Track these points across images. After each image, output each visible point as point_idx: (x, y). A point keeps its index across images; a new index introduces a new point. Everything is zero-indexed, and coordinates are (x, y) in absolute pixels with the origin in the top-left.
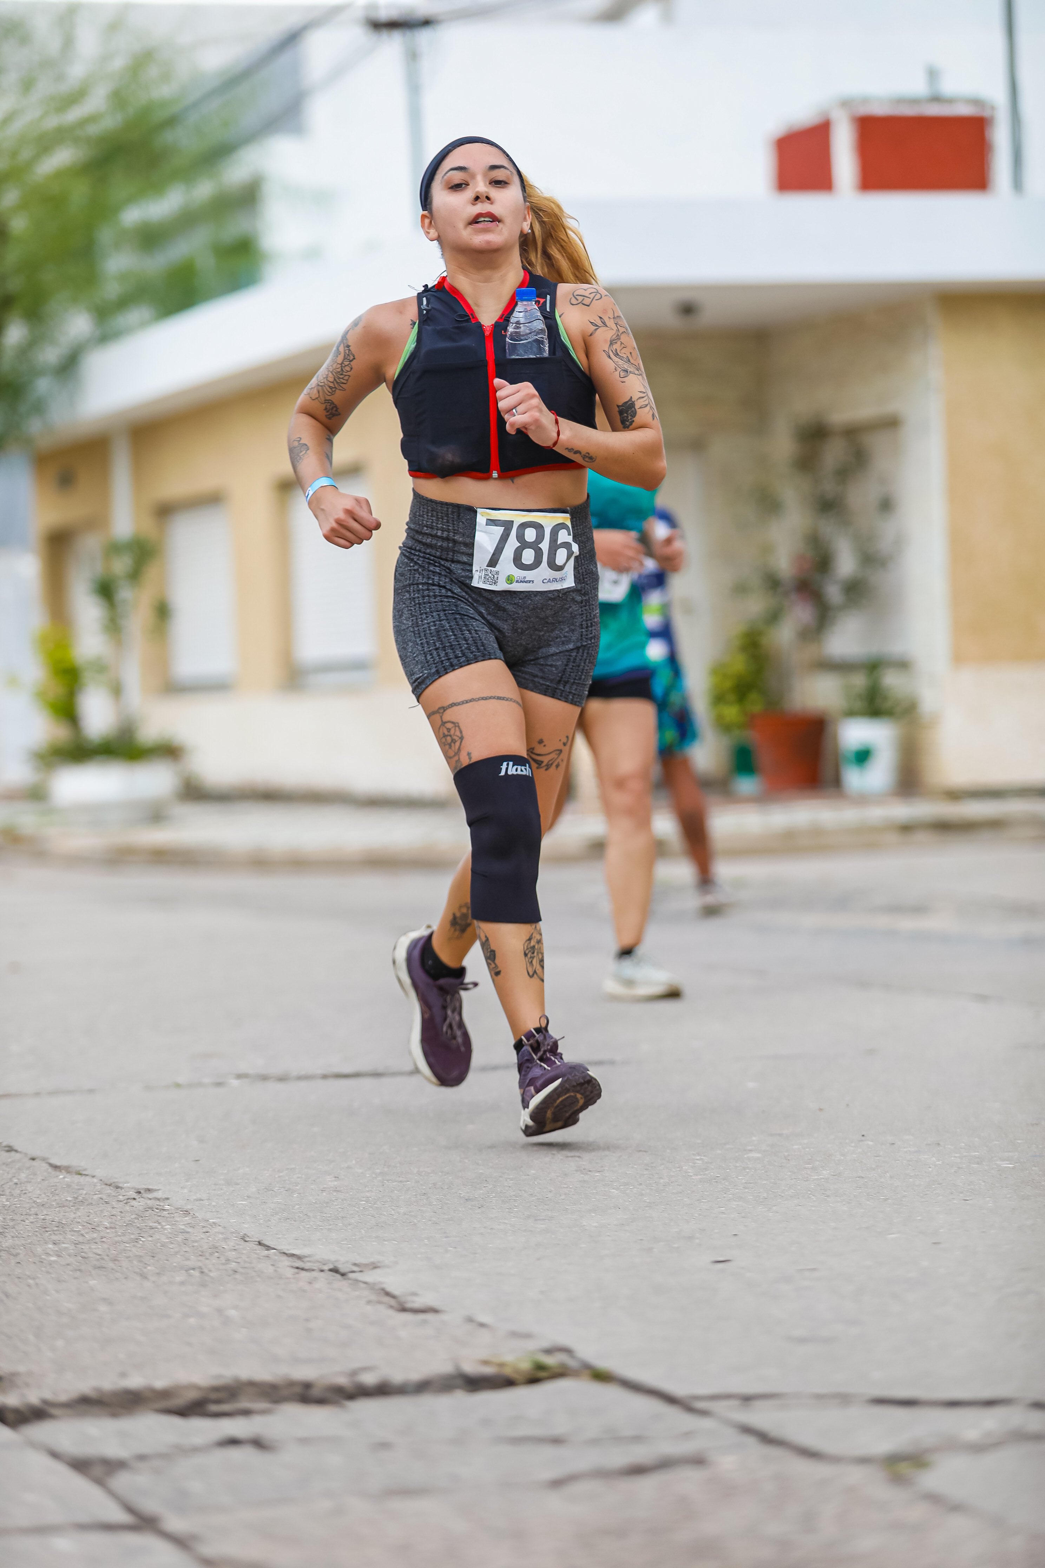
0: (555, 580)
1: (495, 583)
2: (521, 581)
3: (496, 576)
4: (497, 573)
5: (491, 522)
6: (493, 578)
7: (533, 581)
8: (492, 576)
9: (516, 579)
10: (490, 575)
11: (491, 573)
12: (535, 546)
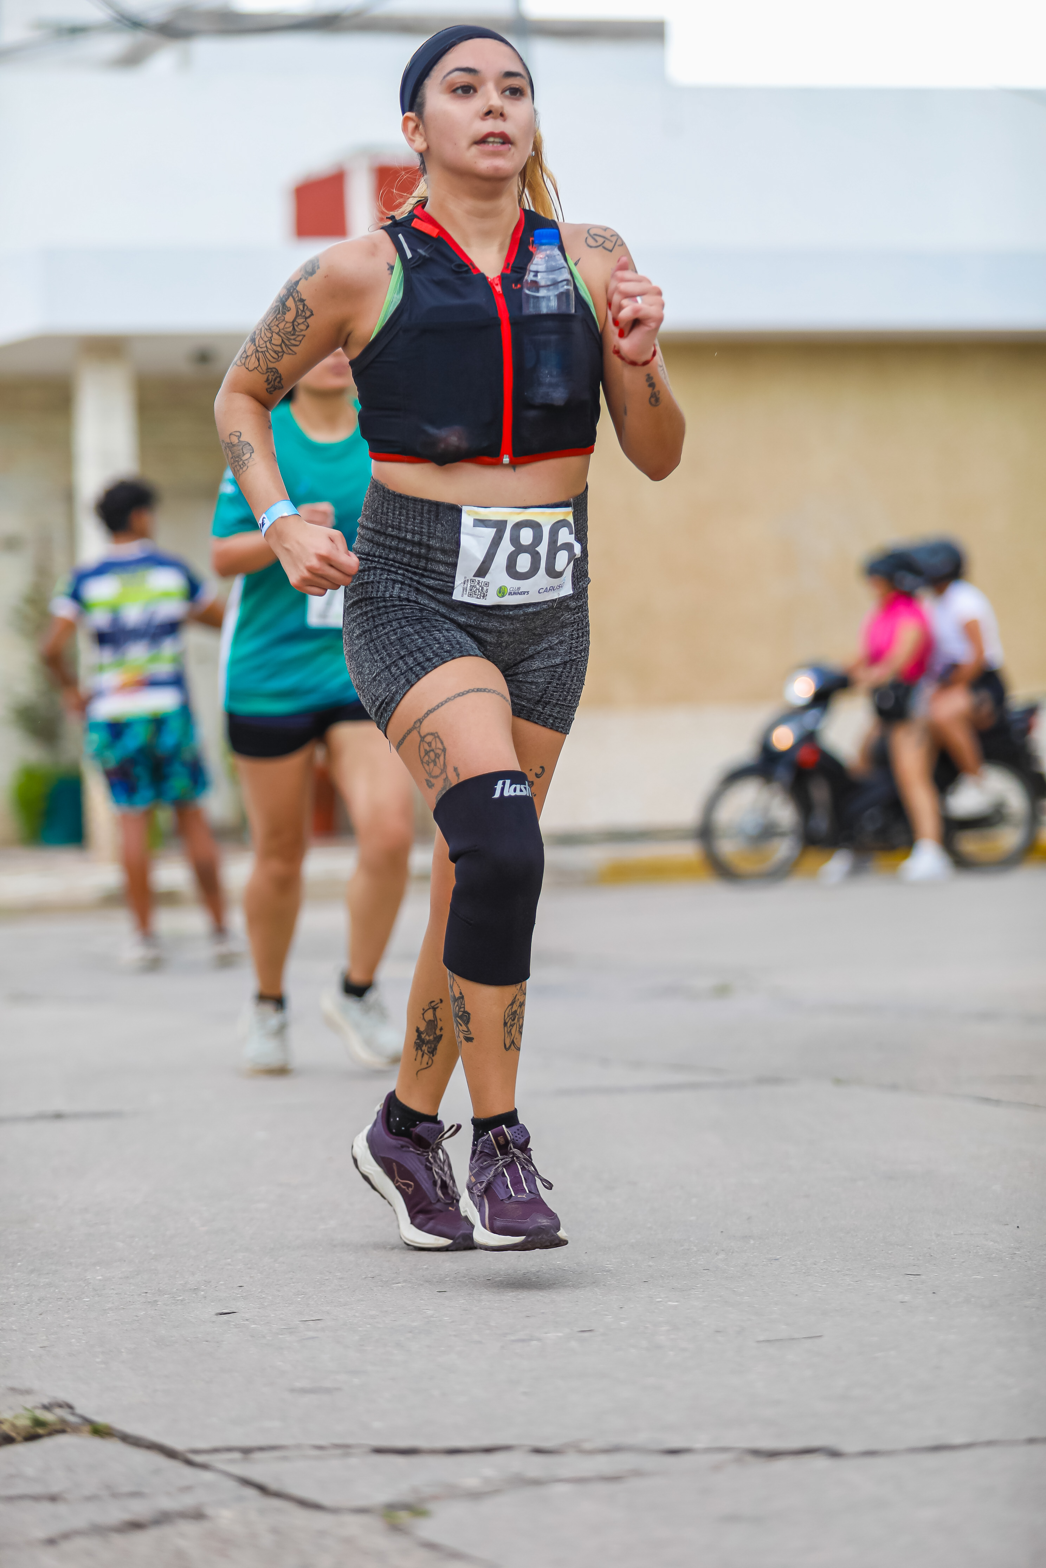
0: (552, 589)
1: (484, 597)
2: (515, 593)
3: (485, 588)
4: (487, 584)
5: (481, 523)
6: (482, 590)
7: (528, 592)
8: (481, 588)
9: (509, 591)
10: (478, 586)
11: (478, 584)
12: (532, 550)
